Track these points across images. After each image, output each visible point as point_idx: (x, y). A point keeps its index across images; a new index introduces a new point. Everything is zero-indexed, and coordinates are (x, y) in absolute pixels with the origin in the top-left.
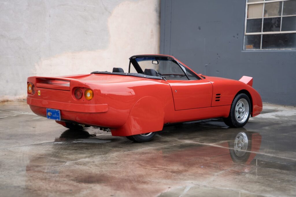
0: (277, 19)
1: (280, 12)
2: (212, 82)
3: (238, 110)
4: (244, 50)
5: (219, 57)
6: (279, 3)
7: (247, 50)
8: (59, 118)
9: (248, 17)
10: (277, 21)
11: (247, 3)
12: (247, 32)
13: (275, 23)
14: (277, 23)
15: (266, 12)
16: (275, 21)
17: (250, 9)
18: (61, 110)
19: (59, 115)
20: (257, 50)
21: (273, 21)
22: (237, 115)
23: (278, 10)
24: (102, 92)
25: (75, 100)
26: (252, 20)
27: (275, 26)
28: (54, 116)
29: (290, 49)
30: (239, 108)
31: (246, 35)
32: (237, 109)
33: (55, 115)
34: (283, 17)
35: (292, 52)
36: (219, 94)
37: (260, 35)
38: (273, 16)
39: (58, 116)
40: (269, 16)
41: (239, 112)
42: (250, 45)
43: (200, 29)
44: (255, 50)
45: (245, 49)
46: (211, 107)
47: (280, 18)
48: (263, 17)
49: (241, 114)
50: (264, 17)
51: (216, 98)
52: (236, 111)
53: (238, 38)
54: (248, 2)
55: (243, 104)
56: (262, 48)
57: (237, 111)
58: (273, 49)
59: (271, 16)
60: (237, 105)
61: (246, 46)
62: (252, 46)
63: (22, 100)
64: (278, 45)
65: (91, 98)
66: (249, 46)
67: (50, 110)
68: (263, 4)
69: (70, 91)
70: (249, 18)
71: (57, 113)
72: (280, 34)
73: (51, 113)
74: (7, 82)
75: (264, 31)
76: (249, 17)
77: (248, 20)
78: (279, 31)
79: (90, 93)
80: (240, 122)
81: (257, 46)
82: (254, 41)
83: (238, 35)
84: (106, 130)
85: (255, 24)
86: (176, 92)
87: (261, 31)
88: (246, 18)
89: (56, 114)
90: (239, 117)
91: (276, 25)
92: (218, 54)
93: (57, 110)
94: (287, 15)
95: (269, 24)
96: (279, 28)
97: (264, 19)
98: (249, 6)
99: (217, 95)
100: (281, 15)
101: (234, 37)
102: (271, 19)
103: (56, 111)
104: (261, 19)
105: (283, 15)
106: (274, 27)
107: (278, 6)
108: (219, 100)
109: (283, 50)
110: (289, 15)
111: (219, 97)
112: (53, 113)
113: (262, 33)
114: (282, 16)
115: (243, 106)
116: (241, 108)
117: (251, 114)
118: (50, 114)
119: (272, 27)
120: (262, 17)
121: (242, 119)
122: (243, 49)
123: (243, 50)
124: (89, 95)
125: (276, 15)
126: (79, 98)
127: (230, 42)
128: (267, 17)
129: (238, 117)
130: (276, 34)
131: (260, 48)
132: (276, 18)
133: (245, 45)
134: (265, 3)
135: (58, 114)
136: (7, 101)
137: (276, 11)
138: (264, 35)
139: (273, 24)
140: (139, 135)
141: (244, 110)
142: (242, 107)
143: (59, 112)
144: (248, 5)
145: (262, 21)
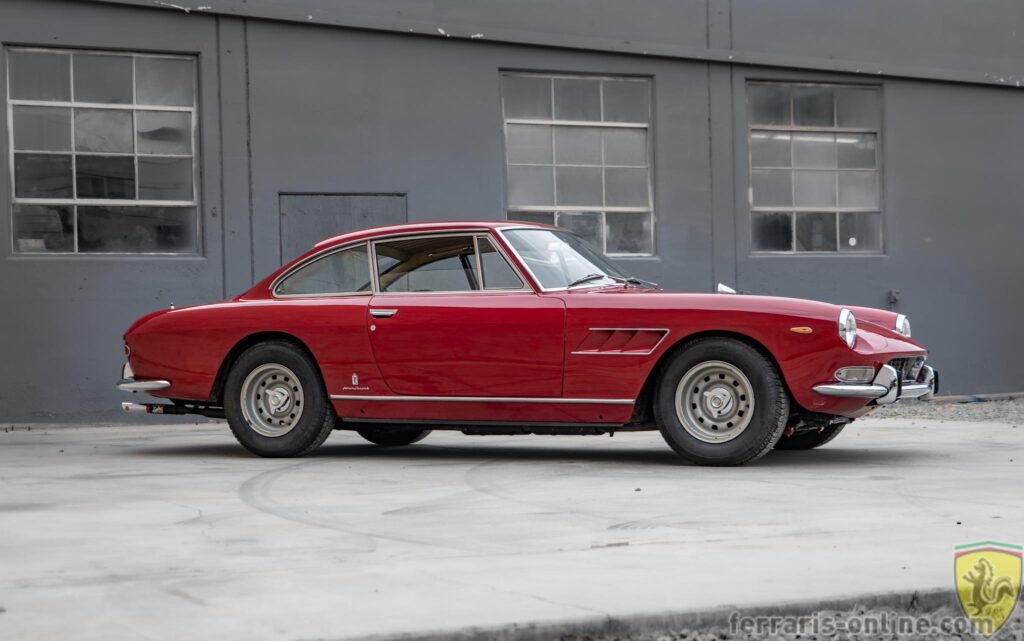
0: (122, 160)
4: (13, 256)
7: (24, 254)
9: (17, 147)
10: (123, 167)
11: (10, 102)
12: (17, 195)
20: (63, 254)
26: (37, 159)
29: (173, 255)
31: (14, 205)
34: (141, 159)
35: (182, 262)
37: (67, 209)
42: (36, 239)
44: (52, 255)
45: (17, 246)
47: (132, 158)
48: (73, 153)
50: (76, 150)
54: (13, 97)
56: (80, 251)
58: (116, 251)
61: (20, 241)
62: (40, 242)
64: (133, 243)
66: (31, 241)
68: (69, 108)
70: (22, 151)
72: (137, 206)
75: (80, 196)
76: (21, 145)
77: (18, 156)
78: (133, 197)
81: (60, 241)
82: (48, 225)
87: (70, 196)
88: (12, 151)
94: (151, 153)
96: (130, 190)
97: (79, 158)
100: (133, 151)
104: (68, 157)
105: (139, 151)
109: (152, 255)
113: (77, 201)
114: (137, 154)
120: (70, 150)
122: (9, 251)
123: (8, 254)
128: (86, 151)
130: (122, 207)
131: (72, 250)
133: (16, 239)
134: (75, 108)
138: (80, 207)
144: (16, 107)
145: (70, 164)
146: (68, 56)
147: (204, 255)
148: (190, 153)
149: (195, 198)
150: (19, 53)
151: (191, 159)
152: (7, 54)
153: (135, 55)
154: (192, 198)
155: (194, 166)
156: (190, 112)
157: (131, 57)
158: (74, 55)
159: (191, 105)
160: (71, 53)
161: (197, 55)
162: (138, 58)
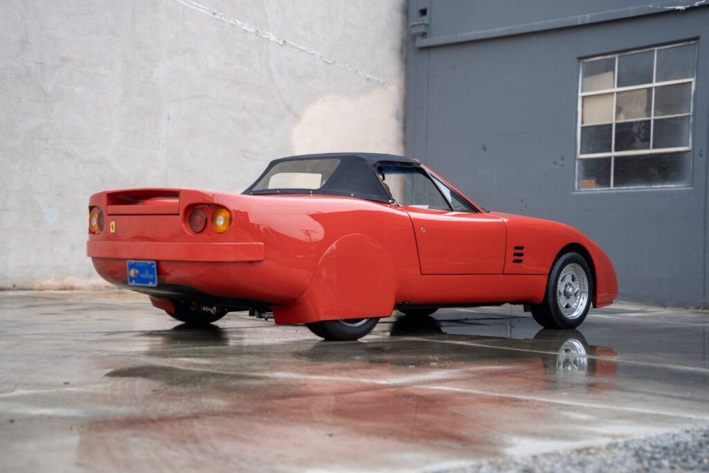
0: (643, 124)
1: (648, 109)
2: (505, 220)
3: (565, 291)
4: (577, 191)
5: (526, 206)
6: (645, 91)
7: (583, 189)
8: (153, 280)
9: (582, 123)
10: (644, 127)
11: (580, 94)
12: (581, 153)
13: (639, 132)
14: (643, 131)
15: (619, 110)
16: (639, 129)
17: (588, 105)
18: (158, 262)
19: (154, 274)
20: (604, 189)
21: (635, 130)
22: (562, 302)
23: (645, 106)
24: (252, 220)
25: (190, 234)
26: (592, 129)
27: (639, 137)
28: (143, 276)
29: (671, 186)
30: (566, 286)
31: (580, 160)
32: (561, 287)
33: (146, 275)
34: (655, 121)
35: (676, 191)
36: (522, 248)
37: (608, 159)
38: (635, 118)
39: (151, 276)
40: (626, 118)
41: (567, 295)
42: (590, 179)
43: (485, 150)
44: (599, 190)
45: (579, 187)
46: (503, 274)
47: (649, 121)
48: (614, 122)
49: (572, 298)
50: (616, 120)
51: (515, 254)
52: (560, 293)
53: (563, 165)
54: (582, 91)
55: (573, 275)
56: (615, 185)
57: (562, 293)
58: (637, 185)
59: (630, 118)
60: (560, 278)
61: (581, 181)
62: (593, 181)
63: (104, 288)
64: (648, 179)
65: (224, 228)
66: (587, 181)
67: (135, 263)
68: (612, 93)
69: (178, 214)
70: (585, 125)
71: (150, 267)
72: (651, 154)
73: (137, 272)
74: (73, 248)
75: (616, 150)
76: (585, 120)
77: (583, 128)
78: (648, 148)
79: (225, 218)
80: (569, 317)
81: (603, 181)
82: (597, 171)
83: (563, 159)
84: (263, 315)
85: (597, 136)
86: (424, 231)
87: (610, 151)
88: (579, 125)
89: (147, 271)
90: (567, 306)
91: (641, 135)
92: (522, 201)
93: (149, 263)
94: (663, 115)
95: (627, 134)
96: (647, 143)
97: (617, 124)
98: (585, 100)
99: (516, 248)
100: (650, 116)
101: (555, 163)
102: (630, 124)
103: (147, 264)
104: (611, 125)
105: (655, 115)
106: (638, 140)
107: (645, 98)
108: (520, 261)
109: (658, 187)
110: (667, 114)
111: (521, 255)
112: (142, 270)
113: (614, 154)
114: (653, 118)
115: (573, 280)
116: (570, 284)
117: (593, 301)
118: (135, 274)
119: (633, 140)
120: (612, 120)
121: (574, 311)
122: (574, 188)
123: (574, 190)
124: (221, 221)
125: (639, 116)
126: (199, 230)
127: (546, 175)
128: (622, 120)
129: (564, 306)
130: (642, 155)
131: (609, 186)
132: (641, 122)
133: (578, 181)
134: (618, 93)
135: (151, 272)
136: (72, 288)
137: (641, 109)
138: (617, 158)
139: (636, 134)
140: (337, 321)
141: (578, 289)
142: (571, 282)
143: (155, 267)
144: (583, 98)
145: (611, 130)
146: (614, 59)
147: (692, 185)
148: (689, 112)
149: (690, 145)
150: (587, 63)
151: (689, 116)
152: (581, 65)
153: (656, 49)
154: (688, 145)
155: (691, 120)
156: (691, 82)
157: (654, 51)
158: (619, 57)
159: (693, 77)
160: (616, 56)
161: (697, 38)
162: (658, 50)
